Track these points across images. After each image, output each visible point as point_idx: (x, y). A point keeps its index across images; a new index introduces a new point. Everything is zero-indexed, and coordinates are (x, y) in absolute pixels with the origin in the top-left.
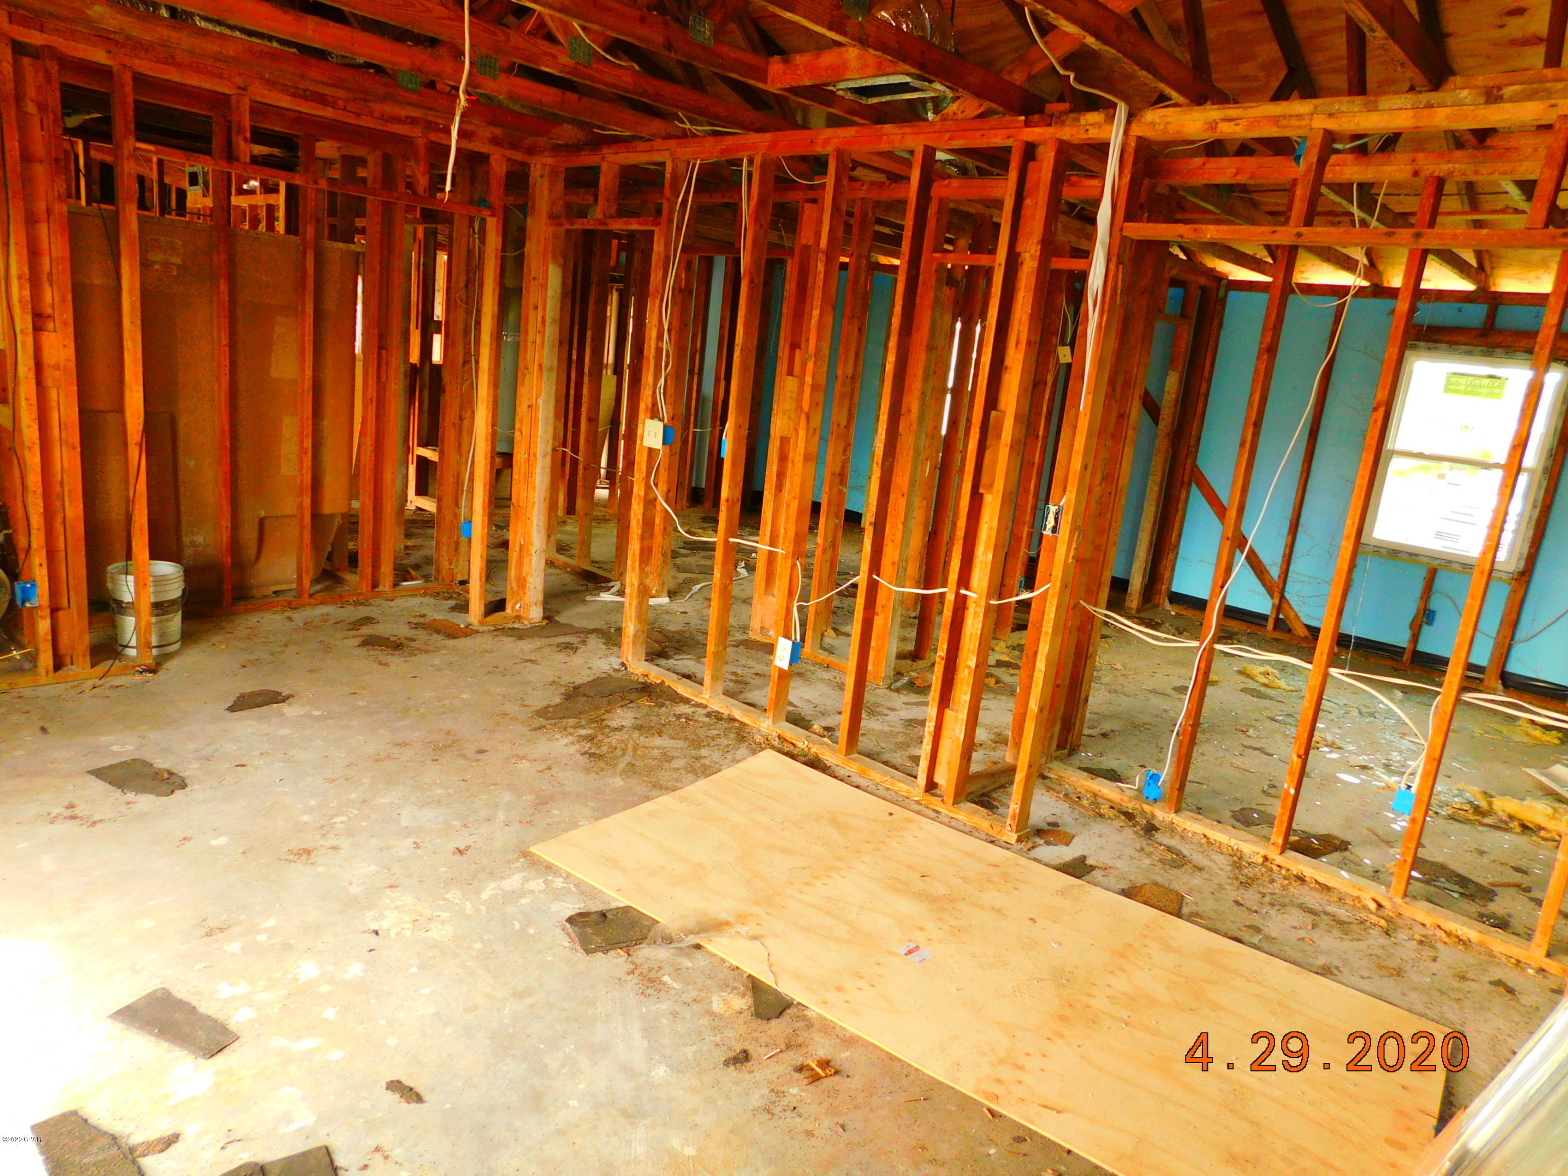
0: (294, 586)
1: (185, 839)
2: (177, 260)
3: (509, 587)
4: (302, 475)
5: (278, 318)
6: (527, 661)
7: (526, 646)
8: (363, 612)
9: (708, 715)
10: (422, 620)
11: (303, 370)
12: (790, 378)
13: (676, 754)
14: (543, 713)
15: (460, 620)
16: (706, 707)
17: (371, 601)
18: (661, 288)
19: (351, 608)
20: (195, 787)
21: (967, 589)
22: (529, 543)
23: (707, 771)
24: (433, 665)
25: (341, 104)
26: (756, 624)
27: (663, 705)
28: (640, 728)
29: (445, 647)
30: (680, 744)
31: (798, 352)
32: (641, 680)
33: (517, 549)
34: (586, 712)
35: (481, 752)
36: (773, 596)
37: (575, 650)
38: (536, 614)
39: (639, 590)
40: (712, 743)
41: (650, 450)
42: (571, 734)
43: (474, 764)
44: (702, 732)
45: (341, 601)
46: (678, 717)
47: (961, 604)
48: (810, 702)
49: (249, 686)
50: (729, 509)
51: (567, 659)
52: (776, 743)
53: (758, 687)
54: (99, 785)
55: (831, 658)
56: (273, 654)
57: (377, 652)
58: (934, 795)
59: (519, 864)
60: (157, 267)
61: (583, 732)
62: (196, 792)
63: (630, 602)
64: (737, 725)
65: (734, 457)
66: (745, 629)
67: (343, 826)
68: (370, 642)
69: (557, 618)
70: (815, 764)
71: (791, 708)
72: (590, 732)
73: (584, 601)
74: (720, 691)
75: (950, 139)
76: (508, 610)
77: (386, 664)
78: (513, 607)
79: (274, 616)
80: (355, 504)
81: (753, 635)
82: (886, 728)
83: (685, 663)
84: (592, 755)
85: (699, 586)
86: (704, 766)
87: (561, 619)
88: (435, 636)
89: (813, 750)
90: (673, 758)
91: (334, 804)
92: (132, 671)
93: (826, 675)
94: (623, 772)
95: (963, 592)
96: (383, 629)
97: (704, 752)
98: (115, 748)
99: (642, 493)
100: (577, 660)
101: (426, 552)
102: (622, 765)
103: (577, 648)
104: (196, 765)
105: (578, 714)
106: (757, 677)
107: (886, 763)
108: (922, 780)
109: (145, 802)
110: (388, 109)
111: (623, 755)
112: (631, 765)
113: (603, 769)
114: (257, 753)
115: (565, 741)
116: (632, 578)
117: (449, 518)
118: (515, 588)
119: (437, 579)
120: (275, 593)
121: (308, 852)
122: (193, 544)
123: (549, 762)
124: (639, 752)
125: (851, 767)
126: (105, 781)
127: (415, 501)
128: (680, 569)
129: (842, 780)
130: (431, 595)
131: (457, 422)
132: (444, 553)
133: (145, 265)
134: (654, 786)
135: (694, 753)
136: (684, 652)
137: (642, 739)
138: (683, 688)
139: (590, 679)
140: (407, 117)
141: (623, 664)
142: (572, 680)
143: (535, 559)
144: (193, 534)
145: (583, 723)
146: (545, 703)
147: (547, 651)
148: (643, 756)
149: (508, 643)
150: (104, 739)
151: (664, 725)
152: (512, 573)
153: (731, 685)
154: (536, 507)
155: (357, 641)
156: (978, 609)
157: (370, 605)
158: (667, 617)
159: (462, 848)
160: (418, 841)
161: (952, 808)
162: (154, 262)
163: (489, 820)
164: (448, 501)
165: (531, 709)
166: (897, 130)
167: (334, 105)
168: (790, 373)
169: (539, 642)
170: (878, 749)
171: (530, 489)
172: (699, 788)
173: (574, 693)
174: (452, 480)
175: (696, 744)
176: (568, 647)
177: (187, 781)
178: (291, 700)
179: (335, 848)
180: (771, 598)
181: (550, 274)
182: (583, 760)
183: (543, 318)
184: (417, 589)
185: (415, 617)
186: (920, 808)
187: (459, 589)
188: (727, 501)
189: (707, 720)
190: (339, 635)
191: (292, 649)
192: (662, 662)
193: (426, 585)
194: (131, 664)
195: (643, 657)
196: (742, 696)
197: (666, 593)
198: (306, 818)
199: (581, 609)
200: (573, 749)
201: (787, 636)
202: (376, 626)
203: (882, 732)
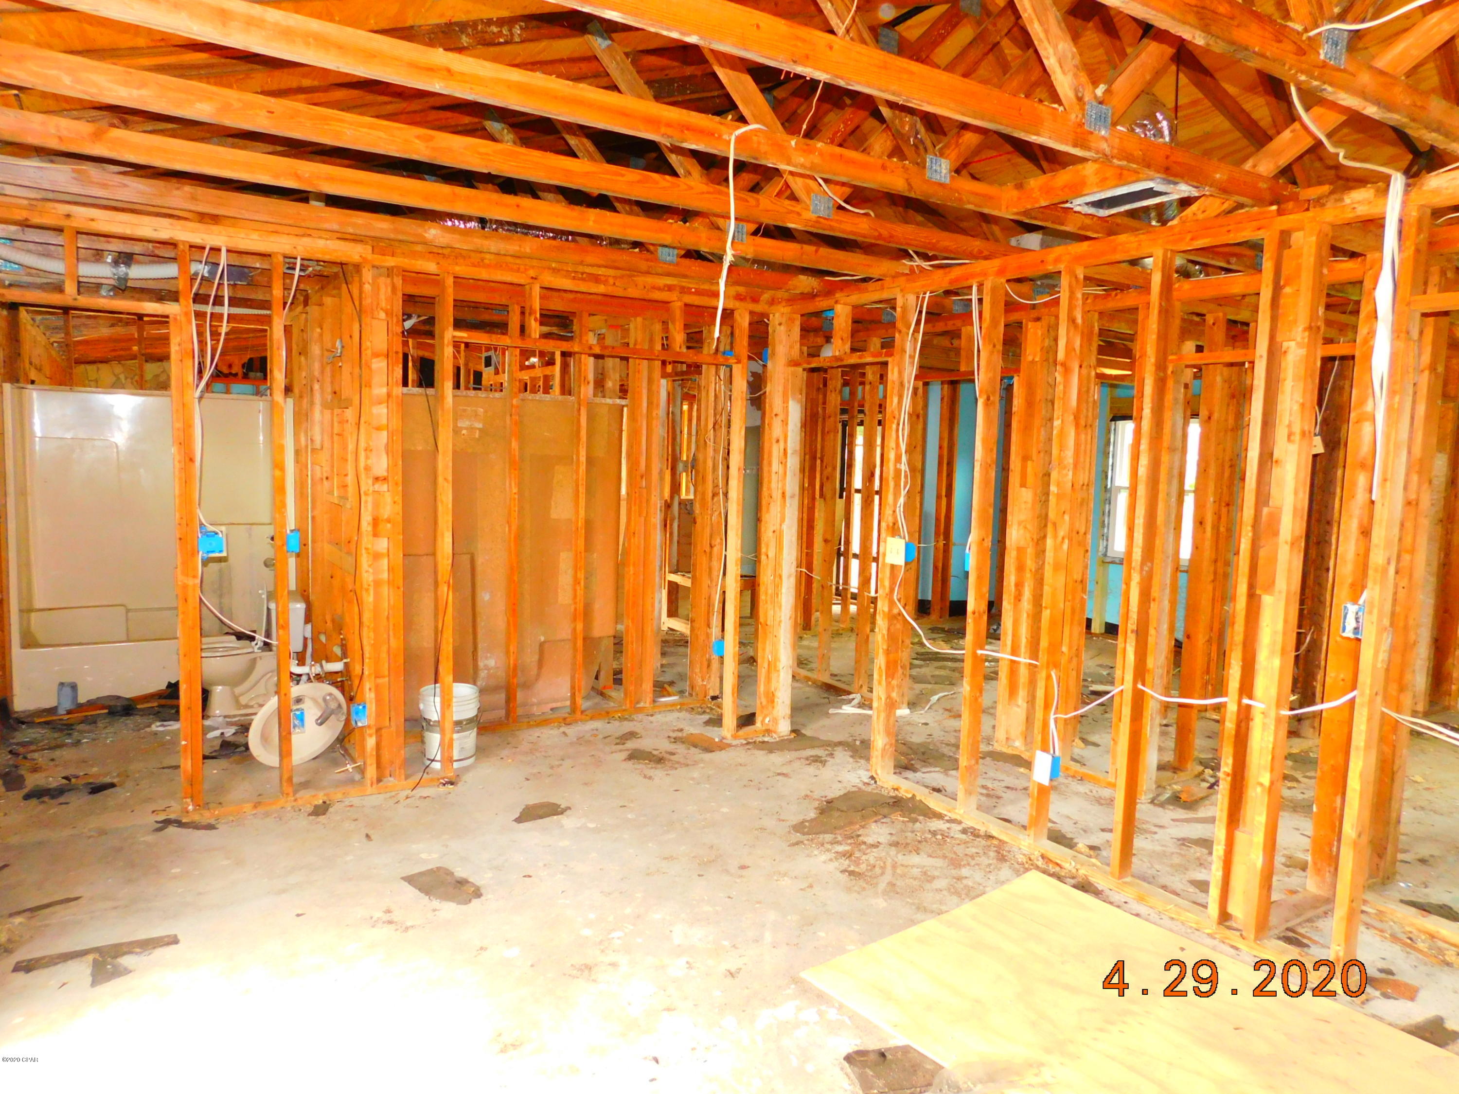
0: (568, 703)
1: (482, 948)
2: (480, 426)
3: (758, 702)
4: (575, 603)
5: (557, 467)
6: (779, 774)
7: (777, 759)
8: (627, 727)
9: (964, 831)
10: (680, 734)
11: (577, 512)
12: (1023, 489)
13: (936, 873)
14: (799, 827)
15: (714, 734)
16: (960, 823)
17: (634, 717)
18: (896, 413)
19: (617, 723)
20: (490, 896)
21: (1251, 697)
22: (776, 659)
23: (971, 894)
24: (693, 779)
25: (611, 281)
26: (1001, 734)
27: (915, 821)
28: (896, 844)
29: (702, 760)
30: (939, 862)
31: (1029, 463)
32: (892, 794)
33: (766, 665)
34: (841, 828)
35: (743, 867)
36: (1018, 706)
37: (824, 763)
38: (784, 728)
39: (886, 704)
40: (973, 863)
41: (893, 566)
42: (828, 850)
43: (738, 880)
44: (960, 850)
45: (607, 715)
46: (934, 833)
47: (1245, 716)
48: (1068, 817)
49: (533, 799)
50: (976, 622)
51: (817, 772)
52: (1040, 863)
53: (1012, 802)
54: (411, 892)
55: (1083, 770)
56: (552, 767)
57: (640, 766)
58: (1230, 928)
59: (789, 991)
60: (464, 432)
61: (840, 848)
62: (489, 899)
63: (877, 715)
64: (995, 842)
65: (979, 569)
66: (989, 740)
67: (619, 942)
68: (635, 756)
69: (803, 731)
70: (1085, 887)
71: (1050, 825)
72: (848, 848)
73: (827, 715)
74: (974, 806)
75: (1192, 239)
76: (758, 724)
77: (650, 778)
78: (763, 722)
79: (551, 732)
80: (620, 627)
81: (998, 747)
82: (1158, 848)
83: (935, 776)
84: (851, 873)
85: (936, 697)
86: (966, 886)
87: (807, 732)
88: (693, 749)
89: (1082, 872)
90: (934, 878)
91: (611, 918)
92: (436, 784)
93: (1082, 788)
94: (885, 893)
95: (1246, 701)
96: (646, 744)
97: (965, 872)
98: (424, 856)
99: (886, 609)
100: (827, 773)
101: (679, 669)
102: (882, 885)
103: (826, 761)
104: (490, 875)
105: (833, 829)
106: (1009, 791)
107: (1164, 887)
108: (1213, 910)
109: (448, 909)
110: (650, 280)
111: (883, 874)
112: (892, 885)
113: (864, 889)
114: (541, 864)
115: (824, 857)
116: (879, 693)
117: (702, 638)
118: (764, 702)
119: (691, 695)
120: (552, 709)
121: (589, 968)
122: (487, 668)
123: (810, 880)
124: (899, 871)
125: (1126, 894)
126: (415, 887)
127: (668, 623)
128: (916, 679)
129: (1118, 907)
130: (686, 710)
131: (708, 549)
132: (697, 670)
133: (456, 431)
134: (918, 908)
135: (954, 872)
136: (931, 765)
137: (900, 857)
138: (934, 803)
139: (842, 793)
140: (665, 285)
141: (872, 778)
142: (823, 794)
143: (782, 674)
144: (486, 658)
145: (840, 838)
146: (801, 818)
147: (797, 764)
148: (903, 876)
149: (761, 757)
150: (414, 847)
151: (920, 842)
152: (762, 688)
153: (983, 799)
154: (782, 625)
155: (624, 755)
156: (1267, 721)
157: (633, 720)
158: (908, 728)
159: (733, 970)
160: (690, 960)
161: (1253, 944)
162: (462, 428)
163: (757, 941)
164: (701, 622)
165: (788, 824)
166: (1132, 239)
167: (605, 283)
168: (1023, 485)
169: (788, 756)
170: (1152, 872)
171: (777, 609)
172: (965, 911)
173: (828, 807)
174: (704, 602)
175: (956, 863)
176: (817, 760)
177: (483, 891)
178: (568, 812)
179: (614, 965)
180: (1016, 709)
181: (790, 409)
182: (844, 877)
183: (785, 450)
184: (673, 704)
185: (674, 731)
186: (1216, 942)
187: (712, 704)
188: (974, 613)
189: (964, 836)
190: (608, 749)
191: (568, 763)
192: (909, 774)
193: (681, 701)
194: (436, 776)
195: (892, 771)
196: (996, 811)
197: (905, 705)
198: (587, 932)
199: (825, 722)
200: (832, 866)
201: (1045, 750)
202: (639, 740)
203: (1154, 852)
